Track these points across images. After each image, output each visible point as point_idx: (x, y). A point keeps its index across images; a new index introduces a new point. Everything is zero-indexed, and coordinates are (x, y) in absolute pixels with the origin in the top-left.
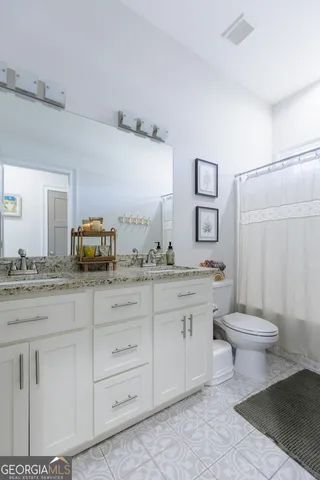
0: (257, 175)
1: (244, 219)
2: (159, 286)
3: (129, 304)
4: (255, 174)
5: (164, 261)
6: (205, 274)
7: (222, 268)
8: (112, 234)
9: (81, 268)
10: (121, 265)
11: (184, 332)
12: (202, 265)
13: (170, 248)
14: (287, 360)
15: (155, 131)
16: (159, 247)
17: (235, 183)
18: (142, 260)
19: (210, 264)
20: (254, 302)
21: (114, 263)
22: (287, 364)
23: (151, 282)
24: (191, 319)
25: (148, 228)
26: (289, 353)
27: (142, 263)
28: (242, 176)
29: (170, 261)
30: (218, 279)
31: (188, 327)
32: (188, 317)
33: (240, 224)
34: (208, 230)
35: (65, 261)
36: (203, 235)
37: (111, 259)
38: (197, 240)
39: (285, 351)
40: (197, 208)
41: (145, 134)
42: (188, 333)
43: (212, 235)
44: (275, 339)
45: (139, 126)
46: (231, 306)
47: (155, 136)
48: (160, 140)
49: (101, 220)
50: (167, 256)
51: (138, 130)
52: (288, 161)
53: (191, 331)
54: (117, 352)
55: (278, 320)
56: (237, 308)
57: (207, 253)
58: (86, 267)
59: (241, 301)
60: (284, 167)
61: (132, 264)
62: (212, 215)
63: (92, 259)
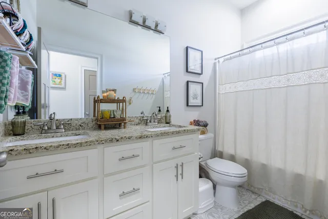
0: (231, 58)
1: (222, 89)
2: (157, 142)
3: (134, 156)
4: (230, 58)
5: (164, 121)
6: (193, 131)
7: (206, 125)
8: (123, 101)
9: (99, 127)
10: (131, 124)
11: (177, 176)
12: (191, 124)
13: (168, 111)
14: (253, 193)
15: (157, 26)
16: (160, 110)
17: (215, 64)
18: (147, 120)
19: (197, 123)
20: (228, 149)
21: (125, 123)
22: (253, 196)
23: (150, 139)
24: (182, 166)
25: (154, 96)
26: (255, 188)
27: (147, 123)
28: (220, 59)
29: (168, 121)
30: (203, 133)
31: (180, 172)
32: (180, 164)
33: (219, 94)
34: (195, 97)
35: (87, 122)
36: (192, 102)
37: (123, 119)
38: (188, 105)
39: (252, 186)
40: (188, 82)
41: (149, 28)
42: (180, 177)
43: (199, 102)
44: (245, 179)
45: (144, 21)
46: (212, 153)
47: (157, 30)
48: (161, 32)
49: (114, 90)
50: (166, 117)
51: (145, 26)
52: (253, 48)
53: (182, 174)
54: (123, 195)
55: (246, 164)
56: (217, 154)
57: (194, 115)
58: (103, 127)
59: (219, 149)
60: (250, 52)
61: (139, 124)
62: (199, 87)
63: (108, 121)
